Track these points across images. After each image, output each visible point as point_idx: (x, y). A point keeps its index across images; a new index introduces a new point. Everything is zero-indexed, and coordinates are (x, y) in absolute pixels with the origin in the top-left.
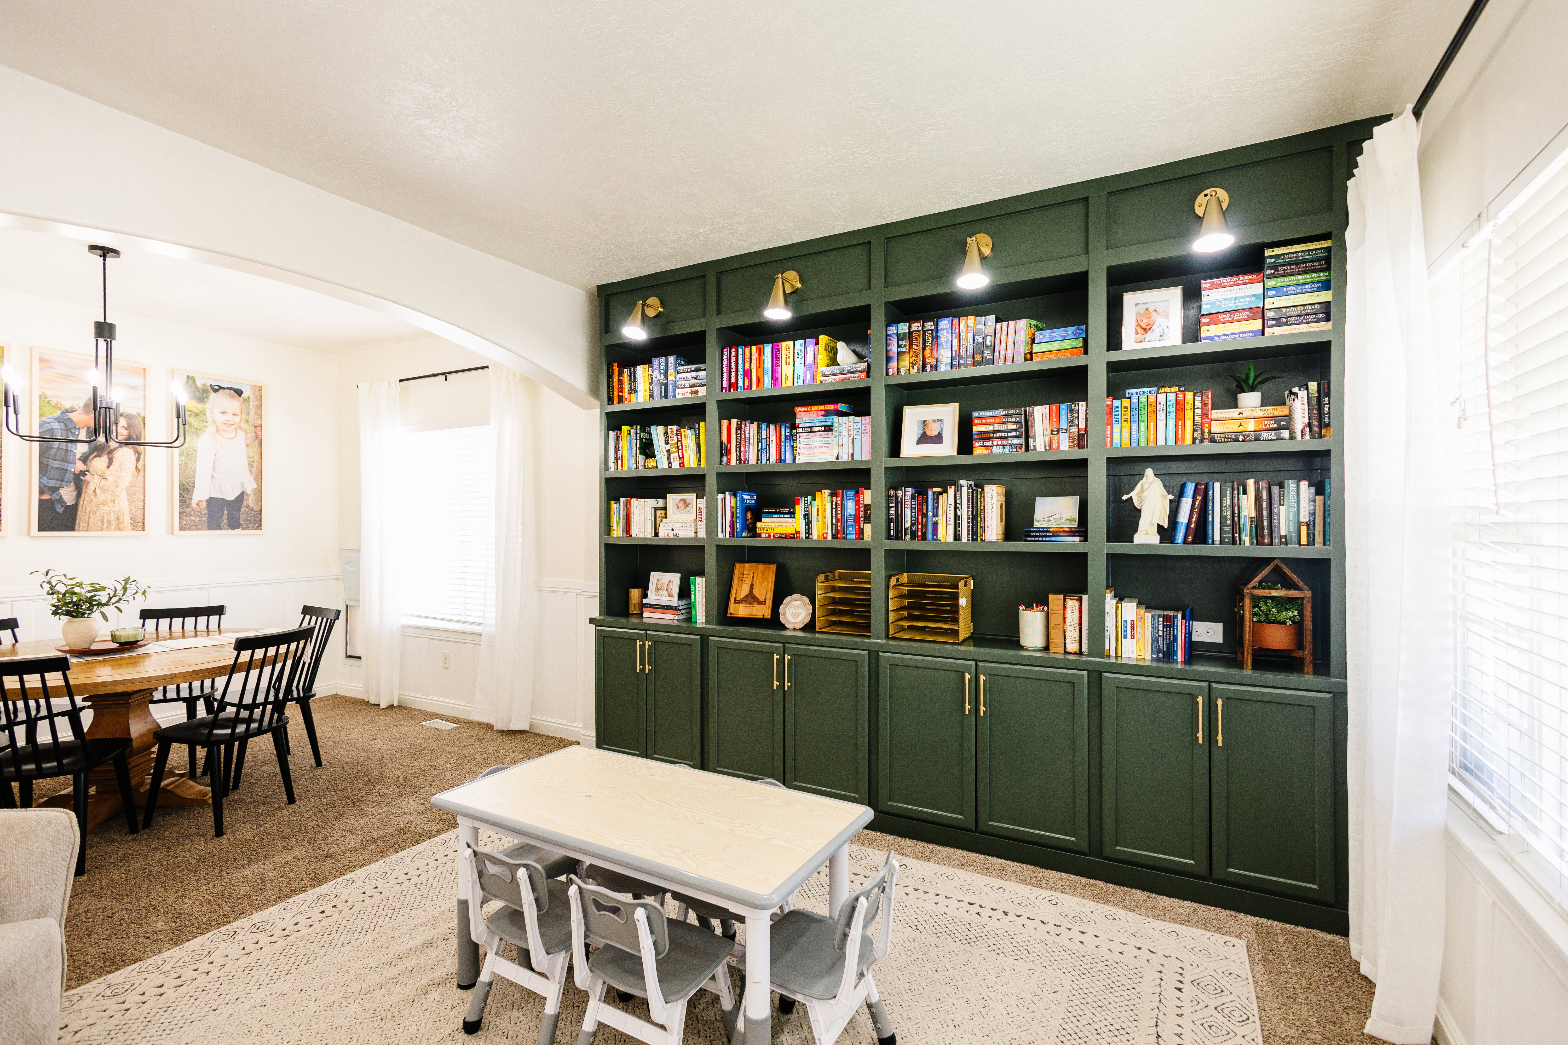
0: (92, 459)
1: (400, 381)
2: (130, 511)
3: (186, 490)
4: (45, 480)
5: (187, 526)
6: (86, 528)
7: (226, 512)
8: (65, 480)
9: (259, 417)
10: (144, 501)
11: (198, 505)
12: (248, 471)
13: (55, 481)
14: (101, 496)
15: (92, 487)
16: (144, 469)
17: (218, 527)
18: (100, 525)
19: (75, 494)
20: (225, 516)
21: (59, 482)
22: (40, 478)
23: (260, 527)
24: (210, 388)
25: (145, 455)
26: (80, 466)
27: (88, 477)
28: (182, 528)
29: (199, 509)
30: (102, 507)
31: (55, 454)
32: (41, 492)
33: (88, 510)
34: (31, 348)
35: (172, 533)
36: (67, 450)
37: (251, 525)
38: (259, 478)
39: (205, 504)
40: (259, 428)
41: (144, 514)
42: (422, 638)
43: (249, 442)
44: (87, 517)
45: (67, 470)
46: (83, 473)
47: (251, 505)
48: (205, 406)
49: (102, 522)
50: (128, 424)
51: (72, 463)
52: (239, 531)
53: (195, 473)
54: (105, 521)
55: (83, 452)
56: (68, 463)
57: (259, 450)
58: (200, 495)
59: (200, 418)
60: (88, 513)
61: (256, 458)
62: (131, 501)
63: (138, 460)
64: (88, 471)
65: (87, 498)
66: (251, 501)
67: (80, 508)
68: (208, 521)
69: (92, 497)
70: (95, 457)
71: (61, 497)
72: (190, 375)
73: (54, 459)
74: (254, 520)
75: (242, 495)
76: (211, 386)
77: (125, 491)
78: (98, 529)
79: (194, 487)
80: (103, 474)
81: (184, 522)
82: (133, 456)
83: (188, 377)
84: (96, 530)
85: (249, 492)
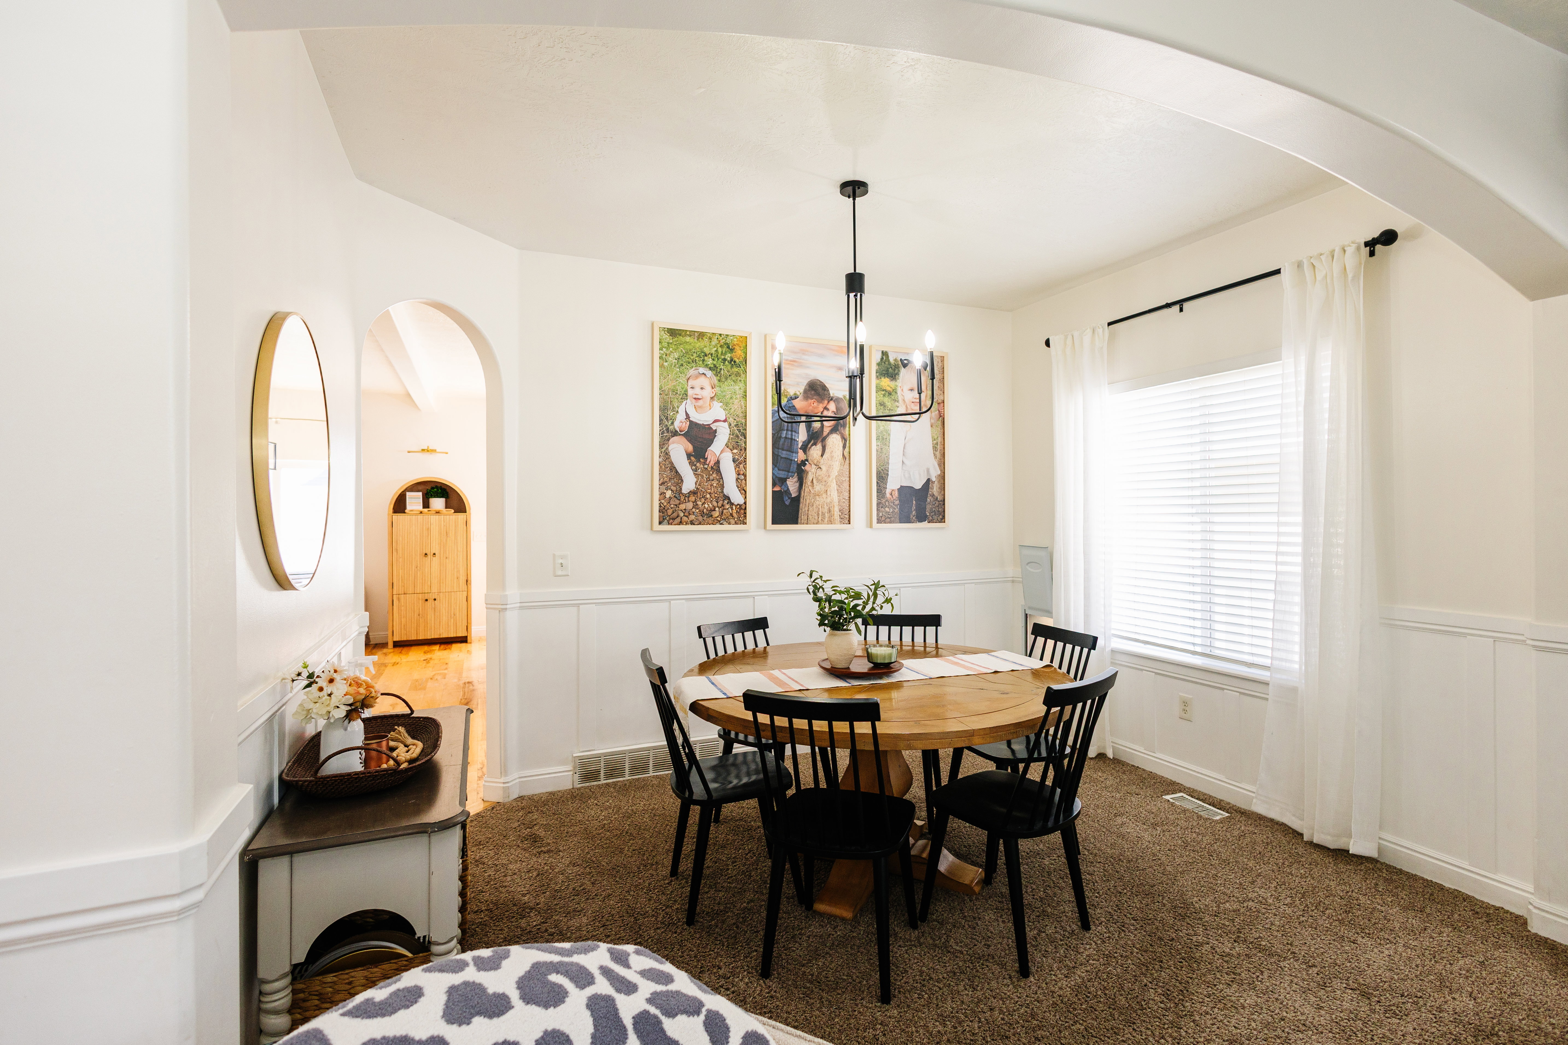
0: (810, 448)
1: (1110, 324)
2: (839, 502)
3: (882, 478)
4: (777, 471)
5: (883, 519)
6: (806, 522)
7: (914, 502)
8: (791, 471)
9: (941, 392)
10: (850, 491)
11: (891, 494)
12: (933, 454)
13: (784, 472)
14: (818, 487)
15: (810, 477)
16: (850, 457)
17: (908, 520)
18: (816, 518)
19: (797, 484)
20: (914, 507)
21: (786, 473)
22: (773, 469)
23: (943, 520)
24: (900, 363)
25: (850, 440)
26: (801, 456)
27: (807, 467)
28: (879, 521)
29: (892, 499)
30: (817, 497)
31: (783, 444)
32: (774, 485)
33: (807, 502)
34: (765, 336)
35: (871, 526)
36: (792, 439)
37: (935, 517)
38: (942, 464)
39: (896, 494)
40: (942, 404)
41: (850, 505)
42: (1142, 670)
43: (933, 421)
44: (807, 509)
45: (792, 460)
46: (803, 463)
47: (936, 494)
48: (897, 383)
49: (818, 514)
50: (837, 408)
51: (796, 453)
52: (925, 524)
53: (888, 459)
54: (820, 513)
55: (804, 440)
56: (793, 452)
57: (942, 431)
58: (893, 485)
59: (893, 397)
60: (807, 505)
61: (940, 440)
62: (839, 492)
63: (844, 447)
64: (807, 460)
65: (806, 489)
66: (935, 489)
67: (802, 500)
68: (900, 513)
69: (810, 488)
70: (812, 445)
71: (788, 489)
72: (885, 350)
73: (783, 450)
74: (939, 511)
75: (928, 482)
76: (901, 360)
77: (834, 481)
78: (815, 522)
79: (888, 474)
80: (818, 464)
81: (881, 515)
82: (841, 442)
83: (883, 352)
84: (814, 524)
85: (934, 479)
